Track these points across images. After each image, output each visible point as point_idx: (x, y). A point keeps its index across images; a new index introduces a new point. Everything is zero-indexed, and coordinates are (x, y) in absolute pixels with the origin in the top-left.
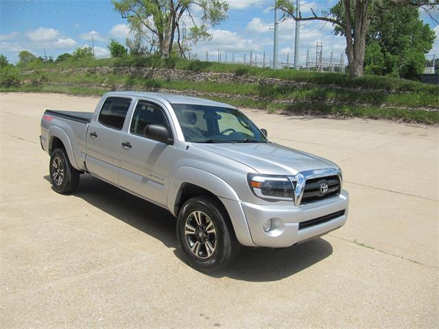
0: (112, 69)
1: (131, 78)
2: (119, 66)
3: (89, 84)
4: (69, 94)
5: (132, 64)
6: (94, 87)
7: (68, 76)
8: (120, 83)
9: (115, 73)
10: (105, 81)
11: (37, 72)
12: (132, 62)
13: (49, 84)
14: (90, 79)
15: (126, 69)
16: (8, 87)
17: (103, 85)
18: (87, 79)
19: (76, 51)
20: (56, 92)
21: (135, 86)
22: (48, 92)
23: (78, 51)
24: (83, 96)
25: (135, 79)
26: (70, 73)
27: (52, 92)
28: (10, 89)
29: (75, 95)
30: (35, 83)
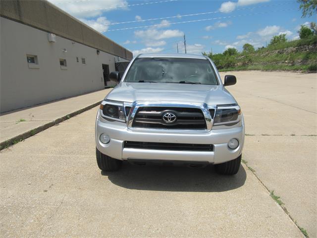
0: (295, 49)
1: (308, 54)
2: (300, 46)
3: (277, 62)
4: (263, 70)
5: (311, 43)
6: (280, 64)
7: (264, 57)
8: (298, 59)
9: (296, 51)
10: (288, 58)
11: (246, 57)
12: (311, 41)
13: (252, 65)
14: (278, 59)
15: (305, 47)
16: (227, 68)
17: (286, 62)
18: (276, 58)
19: (273, 39)
20: (255, 70)
21: (310, 60)
22: (250, 70)
23: (275, 39)
24: (271, 71)
25: (311, 55)
26: (267, 55)
27: (253, 70)
28: (229, 69)
29: (267, 70)
30: (244, 64)
